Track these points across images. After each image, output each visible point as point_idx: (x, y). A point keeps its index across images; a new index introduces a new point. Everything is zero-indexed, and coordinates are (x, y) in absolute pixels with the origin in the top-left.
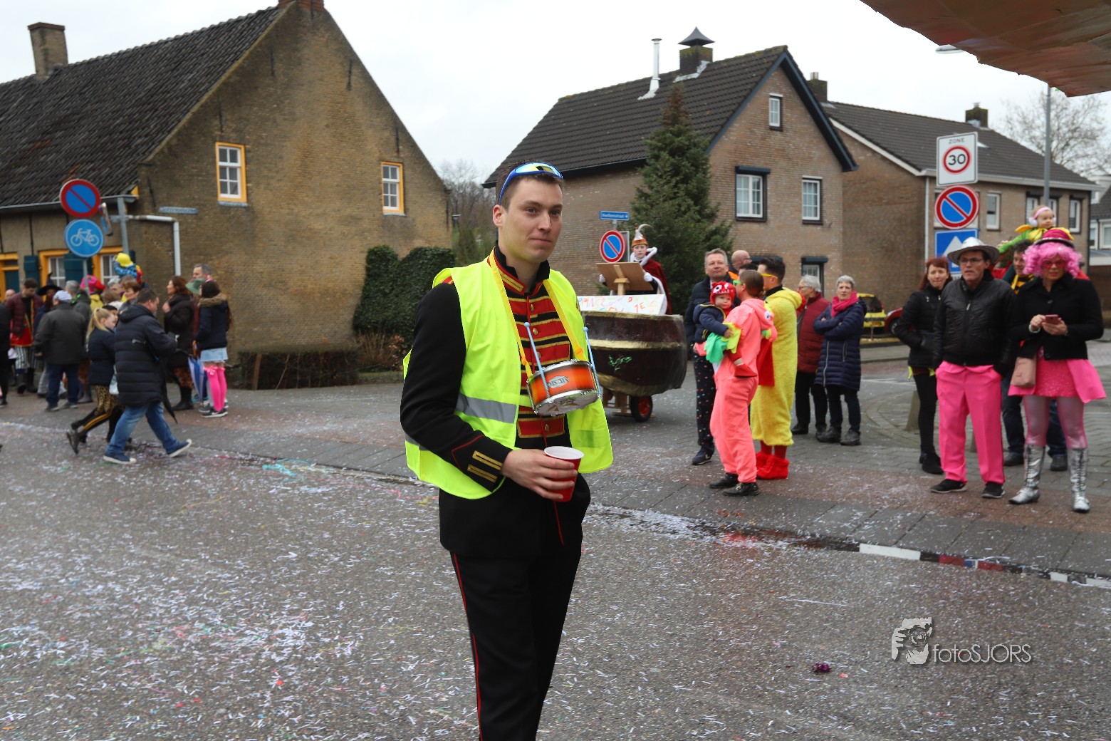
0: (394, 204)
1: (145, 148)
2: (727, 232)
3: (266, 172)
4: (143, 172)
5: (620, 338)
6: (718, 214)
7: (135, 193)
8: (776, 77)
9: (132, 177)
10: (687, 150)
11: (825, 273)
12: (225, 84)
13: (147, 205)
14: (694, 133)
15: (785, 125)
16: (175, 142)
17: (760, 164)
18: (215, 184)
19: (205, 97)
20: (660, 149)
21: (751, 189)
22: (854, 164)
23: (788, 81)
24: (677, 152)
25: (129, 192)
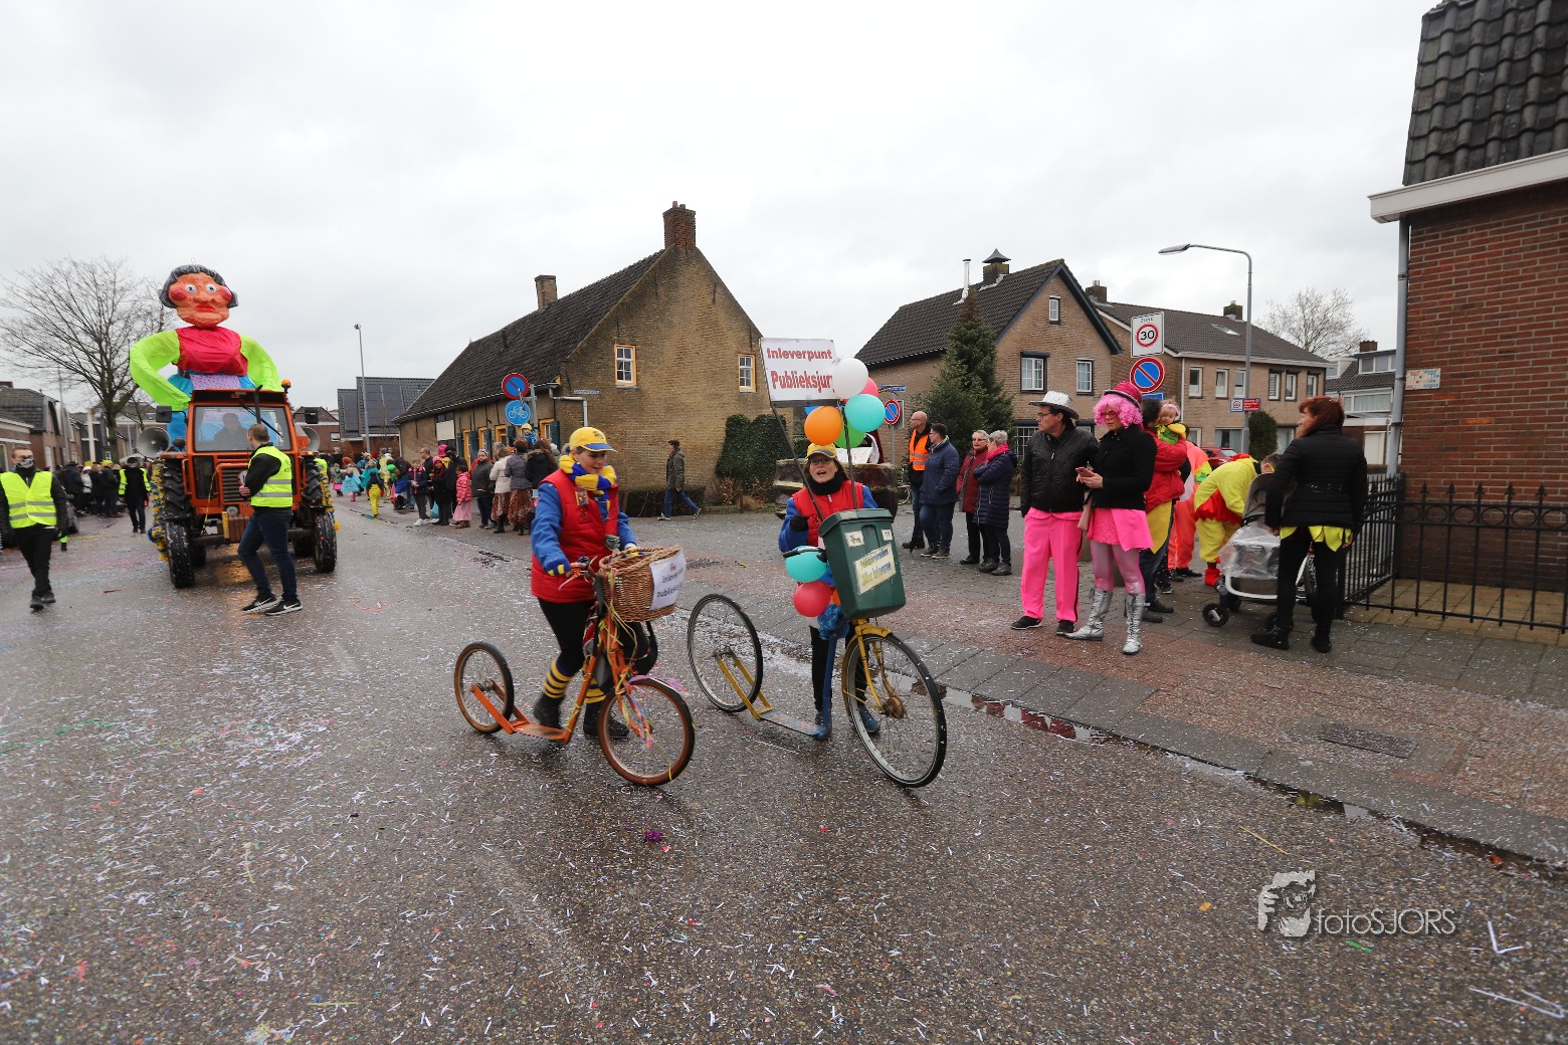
0: (748, 384)
3: (651, 364)
4: (563, 367)
7: (558, 382)
8: (1054, 286)
9: (558, 371)
10: (979, 338)
12: (622, 304)
13: (565, 389)
14: (983, 328)
15: (1064, 320)
16: (585, 346)
17: (1042, 350)
18: (613, 374)
19: (608, 314)
20: (957, 339)
21: (1034, 369)
22: (1120, 349)
23: (1065, 286)
24: (971, 341)
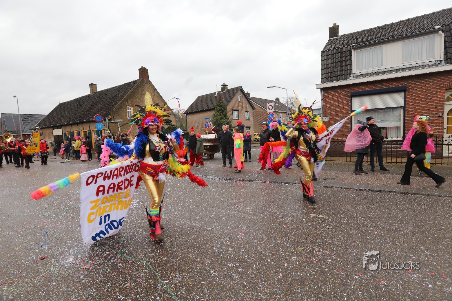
1: (112, 108)
2: (231, 122)
4: (112, 113)
5: (207, 143)
6: (230, 119)
7: (110, 117)
8: (239, 92)
9: (110, 114)
10: (223, 106)
11: (250, 129)
12: (129, 94)
13: (112, 119)
14: (223, 103)
15: (242, 101)
16: (118, 106)
17: (237, 109)
18: (127, 115)
19: (124, 97)
20: (217, 106)
21: (235, 114)
22: (255, 109)
23: (242, 93)
24: (221, 106)
25: (109, 117)
